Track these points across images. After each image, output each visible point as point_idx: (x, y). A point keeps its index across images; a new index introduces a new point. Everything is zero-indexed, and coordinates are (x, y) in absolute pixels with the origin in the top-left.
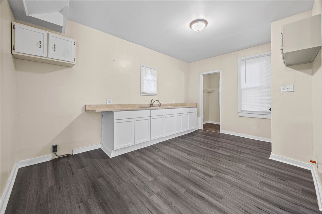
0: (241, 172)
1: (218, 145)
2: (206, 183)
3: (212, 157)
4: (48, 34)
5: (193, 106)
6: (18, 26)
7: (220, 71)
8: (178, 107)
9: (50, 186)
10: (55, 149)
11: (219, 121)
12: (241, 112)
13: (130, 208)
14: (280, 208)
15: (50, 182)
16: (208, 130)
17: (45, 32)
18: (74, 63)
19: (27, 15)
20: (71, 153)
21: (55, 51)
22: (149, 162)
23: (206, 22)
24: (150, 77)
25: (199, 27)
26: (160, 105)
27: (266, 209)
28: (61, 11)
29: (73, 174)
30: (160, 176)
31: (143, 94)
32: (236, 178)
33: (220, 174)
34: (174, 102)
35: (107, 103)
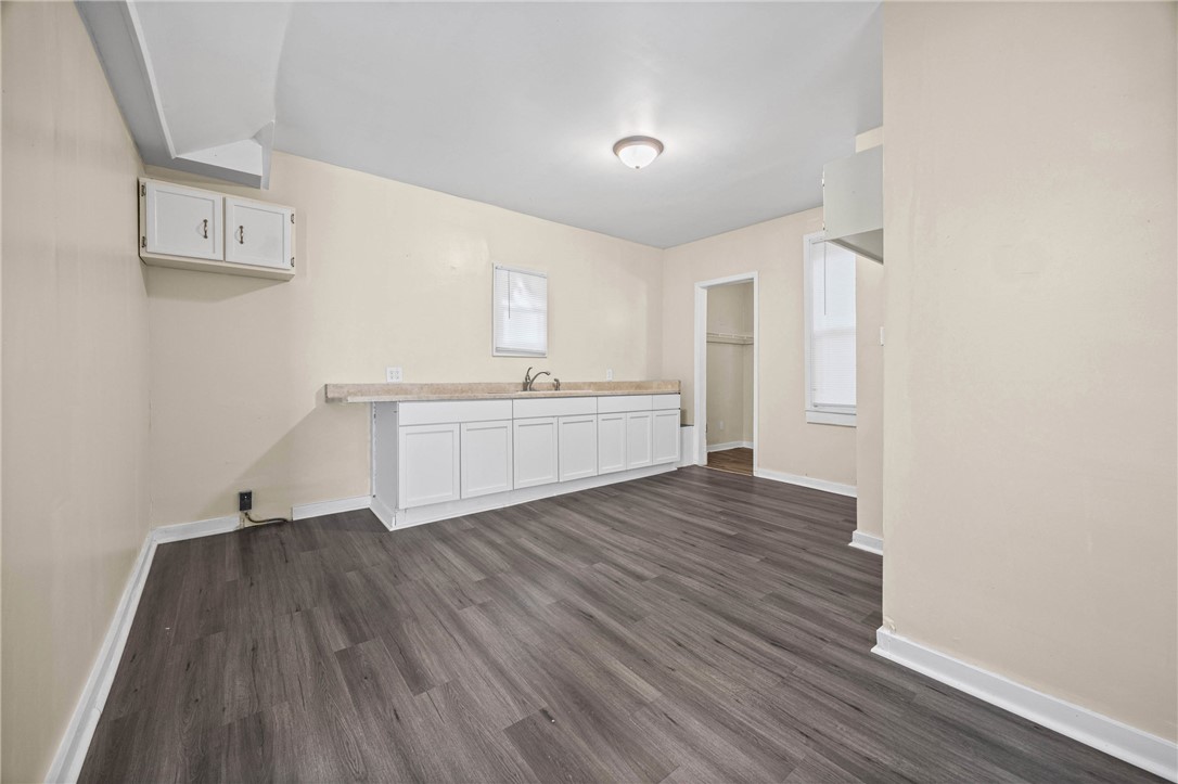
0: (734, 573)
1: (720, 510)
2: (621, 592)
3: (678, 537)
4: (224, 200)
5: (670, 389)
6: (153, 187)
7: (754, 274)
8: (606, 392)
9: (229, 579)
10: (245, 501)
11: (752, 440)
12: (814, 408)
13: (404, 626)
14: (772, 644)
15: (230, 573)
16: (723, 468)
17: (217, 197)
18: (293, 271)
19: (174, 155)
20: (288, 517)
21: (242, 242)
22: (492, 544)
23: (660, 146)
24: (521, 300)
25: (639, 157)
26: (557, 386)
27: (733, 643)
28: (256, 137)
29: (287, 561)
30: (506, 573)
31: (501, 352)
32: (710, 583)
33: (671, 575)
34: (608, 377)
35: (390, 381)
